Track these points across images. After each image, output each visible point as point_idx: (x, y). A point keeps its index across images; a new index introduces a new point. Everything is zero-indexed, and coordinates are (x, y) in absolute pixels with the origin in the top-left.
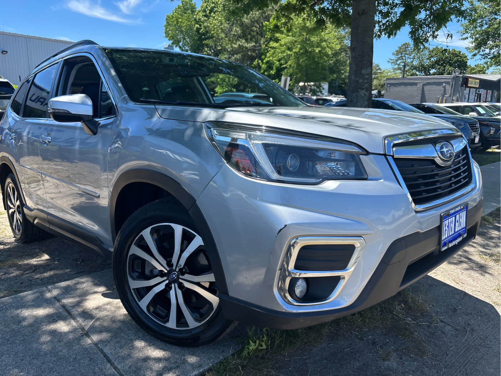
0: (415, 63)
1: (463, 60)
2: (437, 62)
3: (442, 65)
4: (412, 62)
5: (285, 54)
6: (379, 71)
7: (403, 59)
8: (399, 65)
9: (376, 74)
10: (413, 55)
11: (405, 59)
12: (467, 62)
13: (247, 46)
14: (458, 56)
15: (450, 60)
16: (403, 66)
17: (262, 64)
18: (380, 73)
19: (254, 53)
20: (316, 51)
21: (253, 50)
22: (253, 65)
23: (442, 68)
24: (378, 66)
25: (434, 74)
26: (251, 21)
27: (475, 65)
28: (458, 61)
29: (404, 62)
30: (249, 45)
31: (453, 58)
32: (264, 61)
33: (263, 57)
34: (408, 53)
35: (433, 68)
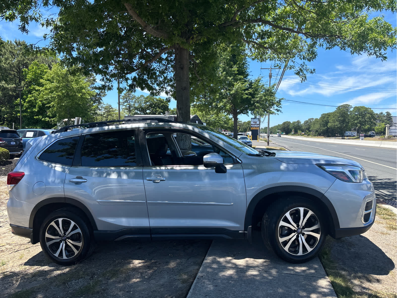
0: (137, 105)
1: (166, 105)
2: (151, 105)
3: (154, 107)
4: (134, 104)
5: (49, 96)
6: (111, 110)
7: (128, 102)
8: (126, 106)
9: (110, 112)
10: (134, 100)
11: (130, 102)
12: (168, 107)
13: (7, 86)
14: (162, 102)
15: (158, 105)
16: (128, 107)
17: (24, 103)
18: (113, 111)
19: (14, 93)
20: (79, 96)
21: (14, 90)
22: (15, 103)
23: (154, 109)
24: (111, 106)
25: (150, 114)
26: (10, 66)
27: (174, 109)
28: (163, 105)
29: (129, 105)
30: (9, 86)
31: (160, 104)
32: (27, 100)
33: (25, 97)
34: (131, 98)
35: (148, 109)
